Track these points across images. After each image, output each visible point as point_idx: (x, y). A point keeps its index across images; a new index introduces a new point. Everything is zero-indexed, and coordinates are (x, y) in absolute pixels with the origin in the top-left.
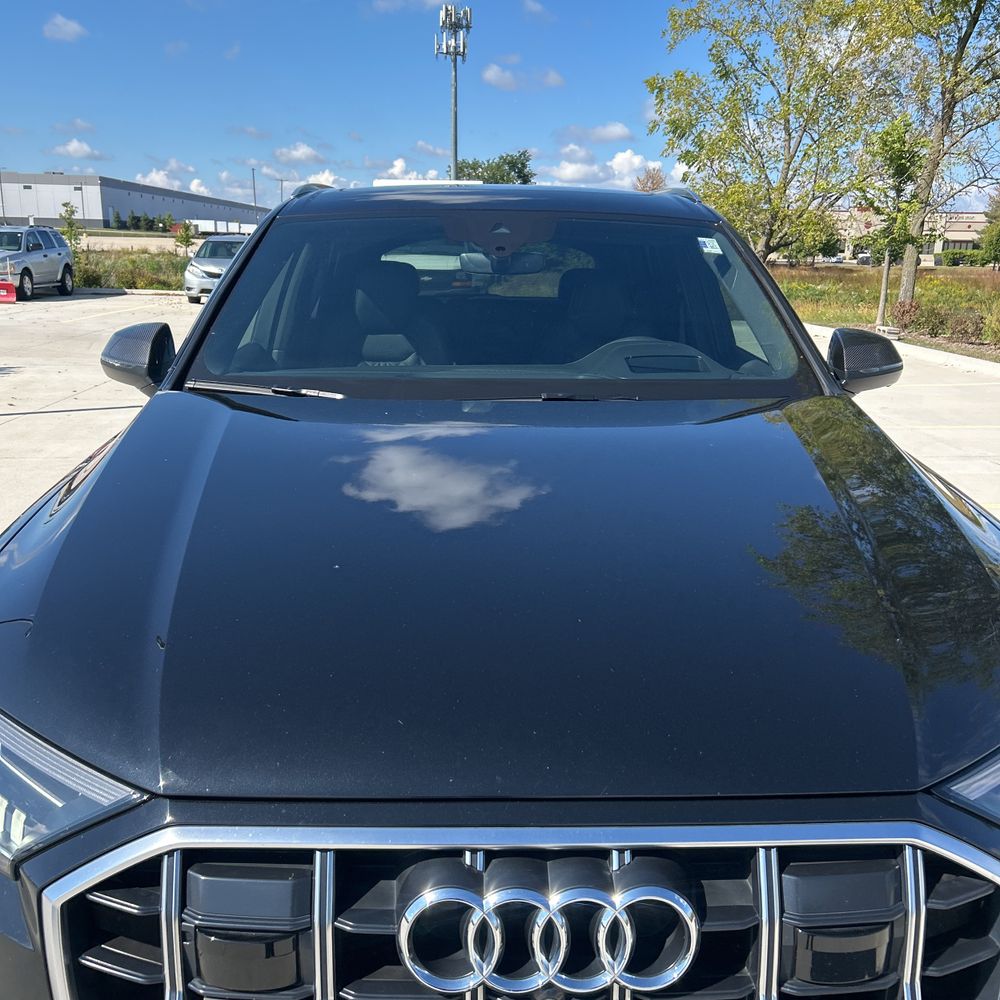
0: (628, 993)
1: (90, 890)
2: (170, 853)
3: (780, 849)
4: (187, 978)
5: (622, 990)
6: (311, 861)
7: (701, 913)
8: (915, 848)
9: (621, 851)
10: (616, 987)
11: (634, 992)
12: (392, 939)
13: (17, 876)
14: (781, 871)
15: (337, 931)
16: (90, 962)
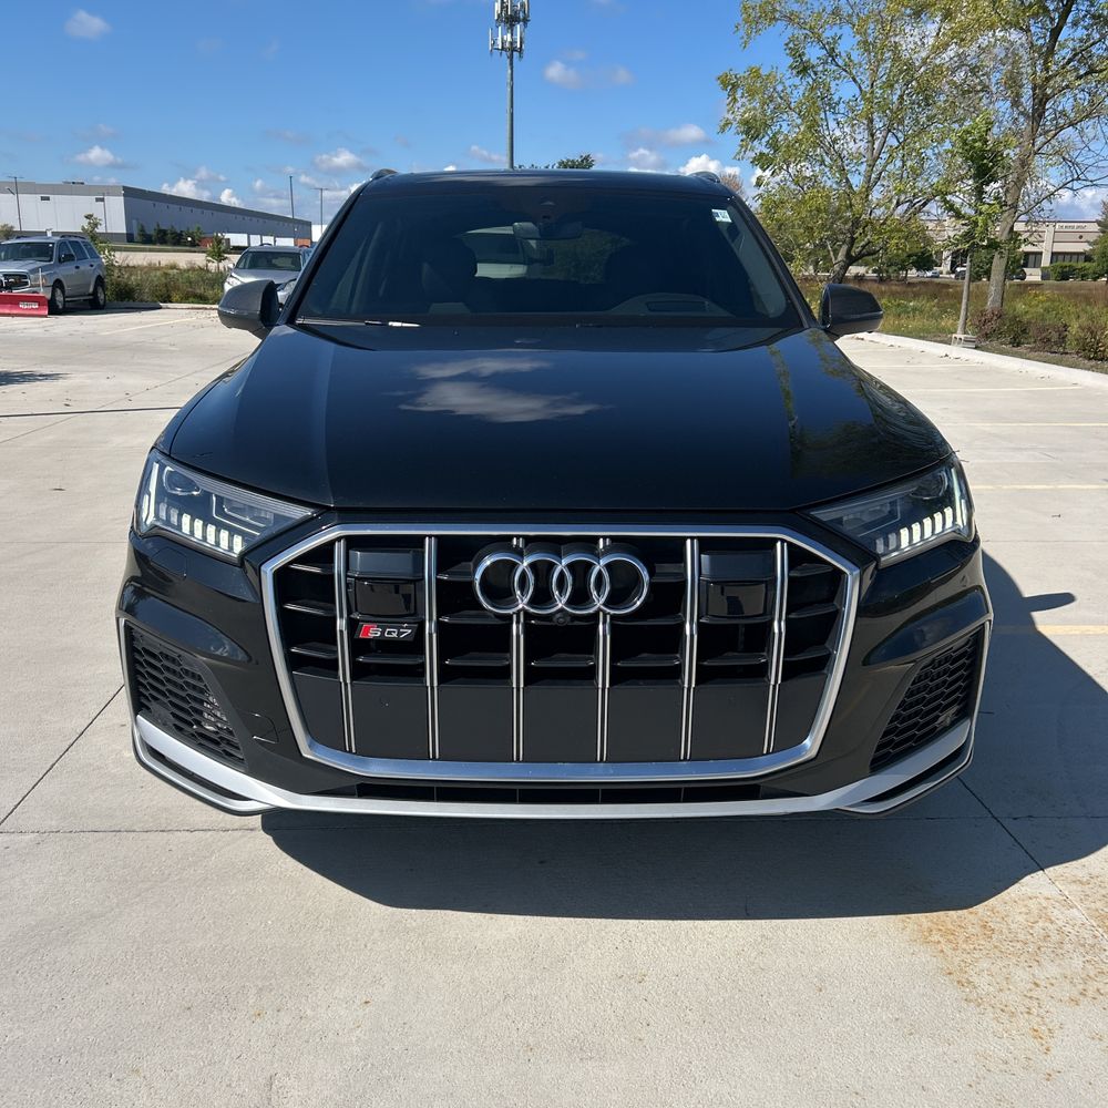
0: (608, 617)
1: (291, 562)
2: (339, 539)
3: (699, 538)
4: (349, 612)
5: (605, 614)
6: (423, 546)
7: (651, 574)
8: (783, 541)
9: (605, 538)
10: (601, 614)
11: (613, 617)
12: (471, 584)
13: (242, 565)
14: (700, 552)
15: (438, 580)
16: (290, 607)
